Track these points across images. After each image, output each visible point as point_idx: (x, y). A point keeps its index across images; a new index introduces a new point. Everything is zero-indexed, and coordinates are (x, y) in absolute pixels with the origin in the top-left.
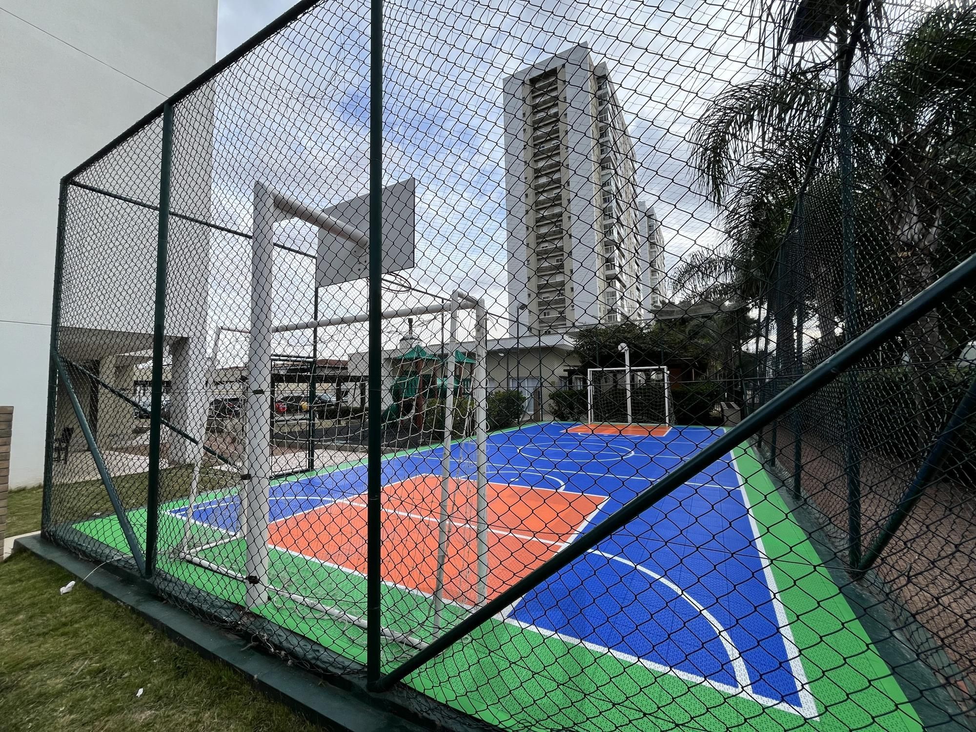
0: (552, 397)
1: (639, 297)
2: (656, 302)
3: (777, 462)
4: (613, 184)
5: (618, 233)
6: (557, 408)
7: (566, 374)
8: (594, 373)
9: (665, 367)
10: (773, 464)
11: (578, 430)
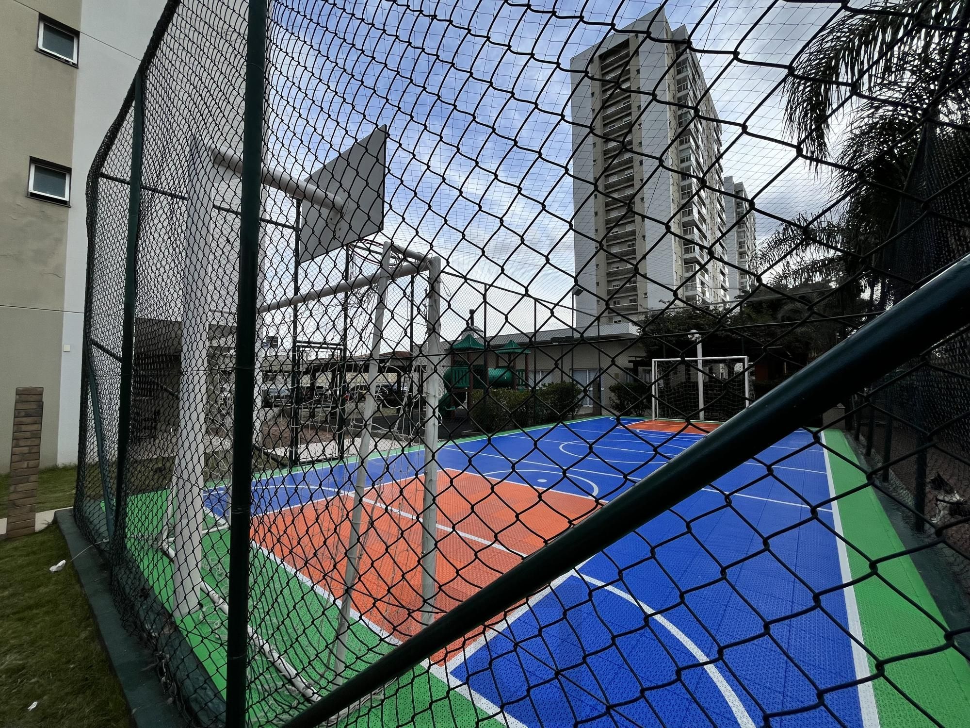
0: (612, 389)
1: (724, 281)
2: (746, 287)
3: (891, 473)
4: (693, 159)
5: (699, 213)
6: (618, 402)
7: (631, 365)
8: (660, 364)
9: (746, 357)
10: (886, 478)
11: (638, 426)
